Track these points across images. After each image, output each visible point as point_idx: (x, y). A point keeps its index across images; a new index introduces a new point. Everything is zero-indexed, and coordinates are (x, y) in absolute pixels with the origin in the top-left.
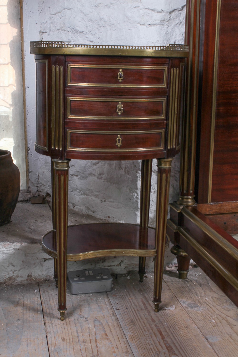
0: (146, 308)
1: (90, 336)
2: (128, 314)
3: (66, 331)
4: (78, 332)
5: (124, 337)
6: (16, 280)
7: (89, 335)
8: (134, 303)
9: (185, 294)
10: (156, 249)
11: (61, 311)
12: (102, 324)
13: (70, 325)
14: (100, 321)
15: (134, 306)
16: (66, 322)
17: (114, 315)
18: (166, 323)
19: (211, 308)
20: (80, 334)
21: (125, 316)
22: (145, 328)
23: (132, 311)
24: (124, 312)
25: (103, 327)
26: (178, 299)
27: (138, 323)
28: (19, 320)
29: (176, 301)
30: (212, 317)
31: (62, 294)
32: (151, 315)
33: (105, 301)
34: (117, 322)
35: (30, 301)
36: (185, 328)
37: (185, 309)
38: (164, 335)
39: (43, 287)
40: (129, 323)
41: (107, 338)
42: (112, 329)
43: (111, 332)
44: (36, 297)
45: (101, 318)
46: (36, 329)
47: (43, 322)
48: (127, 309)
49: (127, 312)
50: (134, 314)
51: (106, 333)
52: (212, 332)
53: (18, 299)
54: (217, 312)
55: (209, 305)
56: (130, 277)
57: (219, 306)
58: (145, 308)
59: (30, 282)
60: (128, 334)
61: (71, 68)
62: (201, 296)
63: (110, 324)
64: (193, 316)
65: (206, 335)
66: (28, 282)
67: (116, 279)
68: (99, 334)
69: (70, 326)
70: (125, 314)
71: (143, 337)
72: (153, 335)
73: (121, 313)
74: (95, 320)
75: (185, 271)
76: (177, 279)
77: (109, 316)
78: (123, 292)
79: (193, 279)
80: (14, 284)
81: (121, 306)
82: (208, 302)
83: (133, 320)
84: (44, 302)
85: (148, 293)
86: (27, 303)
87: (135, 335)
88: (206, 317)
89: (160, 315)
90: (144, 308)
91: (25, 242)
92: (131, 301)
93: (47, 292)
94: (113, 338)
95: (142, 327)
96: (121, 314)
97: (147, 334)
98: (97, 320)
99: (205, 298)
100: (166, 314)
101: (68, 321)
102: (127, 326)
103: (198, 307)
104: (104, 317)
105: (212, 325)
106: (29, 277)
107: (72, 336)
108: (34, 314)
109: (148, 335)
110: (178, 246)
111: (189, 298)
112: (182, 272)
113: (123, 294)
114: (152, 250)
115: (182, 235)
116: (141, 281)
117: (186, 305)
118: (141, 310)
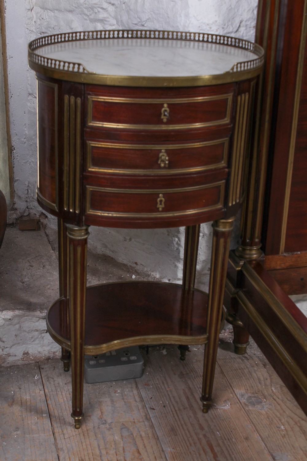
0: (191, 406)
1: (117, 455)
2: (166, 417)
3: (85, 447)
4: (101, 448)
5: (163, 457)
6: (8, 360)
7: (116, 452)
8: (174, 397)
9: (243, 381)
10: (208, 334)
11: (77, 418)
12: (132, 434)
13: (88, 436)
14: (128, 429)
15: (174, 403)
16: (83, 432)
17: (148, 419)
18: (218, 432)
19: (279, 405)
20: (104, 452)
21: (163, 419)
22: (190, 439)
23: (172, 411)
24: (161, 413)
25: (134, 439)
26: (235, 390)
27: (181, 432)
28: (17, 429)
29: (232, 393)
30: (280, 420)
31: (78, 397)
32: (197, 418)
33: (134, 395)
34: (153, 431)
35: (30, 396)
36: (244, 440)
37: (244, 407)
38: (216, 451)
39: (46, 371)
40: (168, 432)
41: (141, 457)
42: (146, 442)
43: (145, 447)
44: (38, 388)
45: (130, 424)
46: (43, 444)
47: (51, 433)
48: (164, 408)
49: (165, 413)
50: (174, 416)
51: (138, 450)
52: (281, 447)
53: (12, 392)
54: (288, 412)
55: (277, 399)
56: (166, 351)
57: (290, 402)
58: (189, 405)
59: (26, 362)
60: (168, 450)
61: (93, 101)
62: (266, 385)
63: (143, 434)
64: (255, 420)
65: (272, 452)
66: (24, 362)
67: (147, 354)
68: (129, 452)
69: (89, 438)
70: (162, 417)
71: (188, 455)
72: (202, 452)
73: (158, 415)
74: (123, 428)
75: (244, 344)
76: (233, 355)
77: (141, 420)
78: (158, 379)
79: (255, 354)
80: (5, 366)
81: (156, 402)
82: (276, 395)
83: (173, 427)
84: (50, 397)
85: (192, 380)
86: (26, 399)
87: (177, 452)
88: (272, 420)
89: (210, 417)
90: (188, 406)
91: (20, 309)
92: (170, 393)
93: (52, 380)
94: (149, 457)
95: (186, 438)
96: (156, 416)
97: (193, 451)
98: (125, 428)
99: (271, 387)
100: (218, 417)
101: (85, 429)
102: (167, 437)
103: (262, 404)
104: (134, 422)
105: (281, 435)
106: (25, 355)
107: (93, 455)
108: (38, 418)
109: (195, 452)
110: (235, 314)
111: (249, 388)
112: (239, 346)
113: (157, 382)
114: (202, 337)
115: (242, 303)
116: (182, 358)
117: (245, 401)
118: (184, 409)
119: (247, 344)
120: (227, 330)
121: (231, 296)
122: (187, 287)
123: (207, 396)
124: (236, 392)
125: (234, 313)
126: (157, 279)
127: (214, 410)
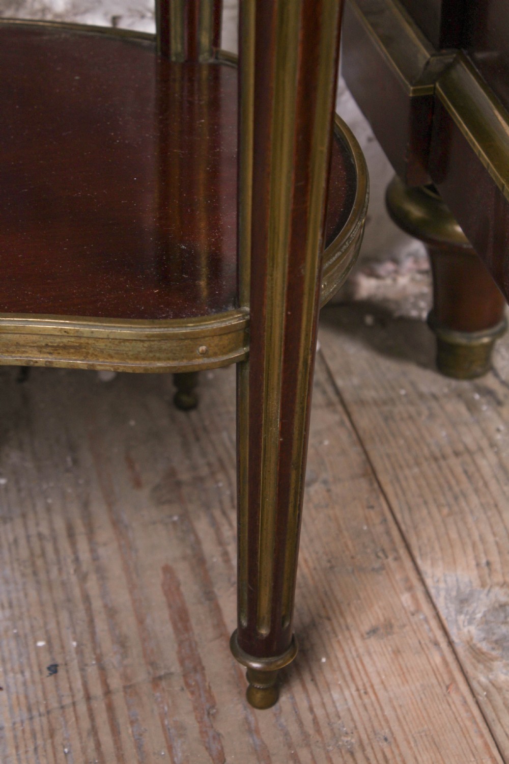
2: (52, 734)
8: (111, 612)
9: (469, 521)
10: (247, 309)
15: (106, 646)
21: (31, 748)
23: (88, 698)
24: (29, 710)
26: (425, 566)
29: (410, 589)
32: (218, 737)
37: (468, 667)
48: (49, 681)
49: (48, 713)
50: (94, 731)
58: (182, 662)
70: (28, 735)
75: (480, 330)
76: (429, 381)
78: (48, 509)
85: (217, 513)
89: (286, 734)
90: (176, 668)
100: (326, 731)
110: (432, 188)
111: (495, 558)
112: (459, 338)
113: (44, 529)
114: (214, 324)
115: (465, 128)
116: (185, 399)
117: (473, 629)
118: (156, 681)
119: (497, 328)
120: (408, 264)
121: (411, 90)
122: (177, 46)
123: (264, 631)
124: (429, 582)
125: (430, 182)
126: (56, 15)
127: (310, 686)
